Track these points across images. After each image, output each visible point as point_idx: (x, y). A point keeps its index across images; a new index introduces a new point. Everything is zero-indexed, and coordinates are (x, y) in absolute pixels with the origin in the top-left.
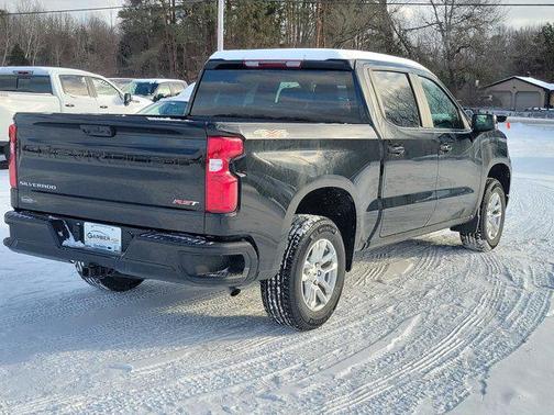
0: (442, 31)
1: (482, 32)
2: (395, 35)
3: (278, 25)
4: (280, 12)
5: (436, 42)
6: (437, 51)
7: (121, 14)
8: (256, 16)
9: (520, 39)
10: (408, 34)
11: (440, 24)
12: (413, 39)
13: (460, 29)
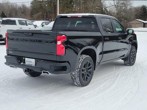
0: (116, 7)
1: (126, 7)
2: (104, 8)
3: (73, 6)
4: (73, 3)
5: (114, 10)
6: (114, 13)
7: (31, 3)
8: (67, 4)
9: (137, 9)
10: (107, 8)
11: (116, 6)
12: (108, 9)
13: (121, 7)
